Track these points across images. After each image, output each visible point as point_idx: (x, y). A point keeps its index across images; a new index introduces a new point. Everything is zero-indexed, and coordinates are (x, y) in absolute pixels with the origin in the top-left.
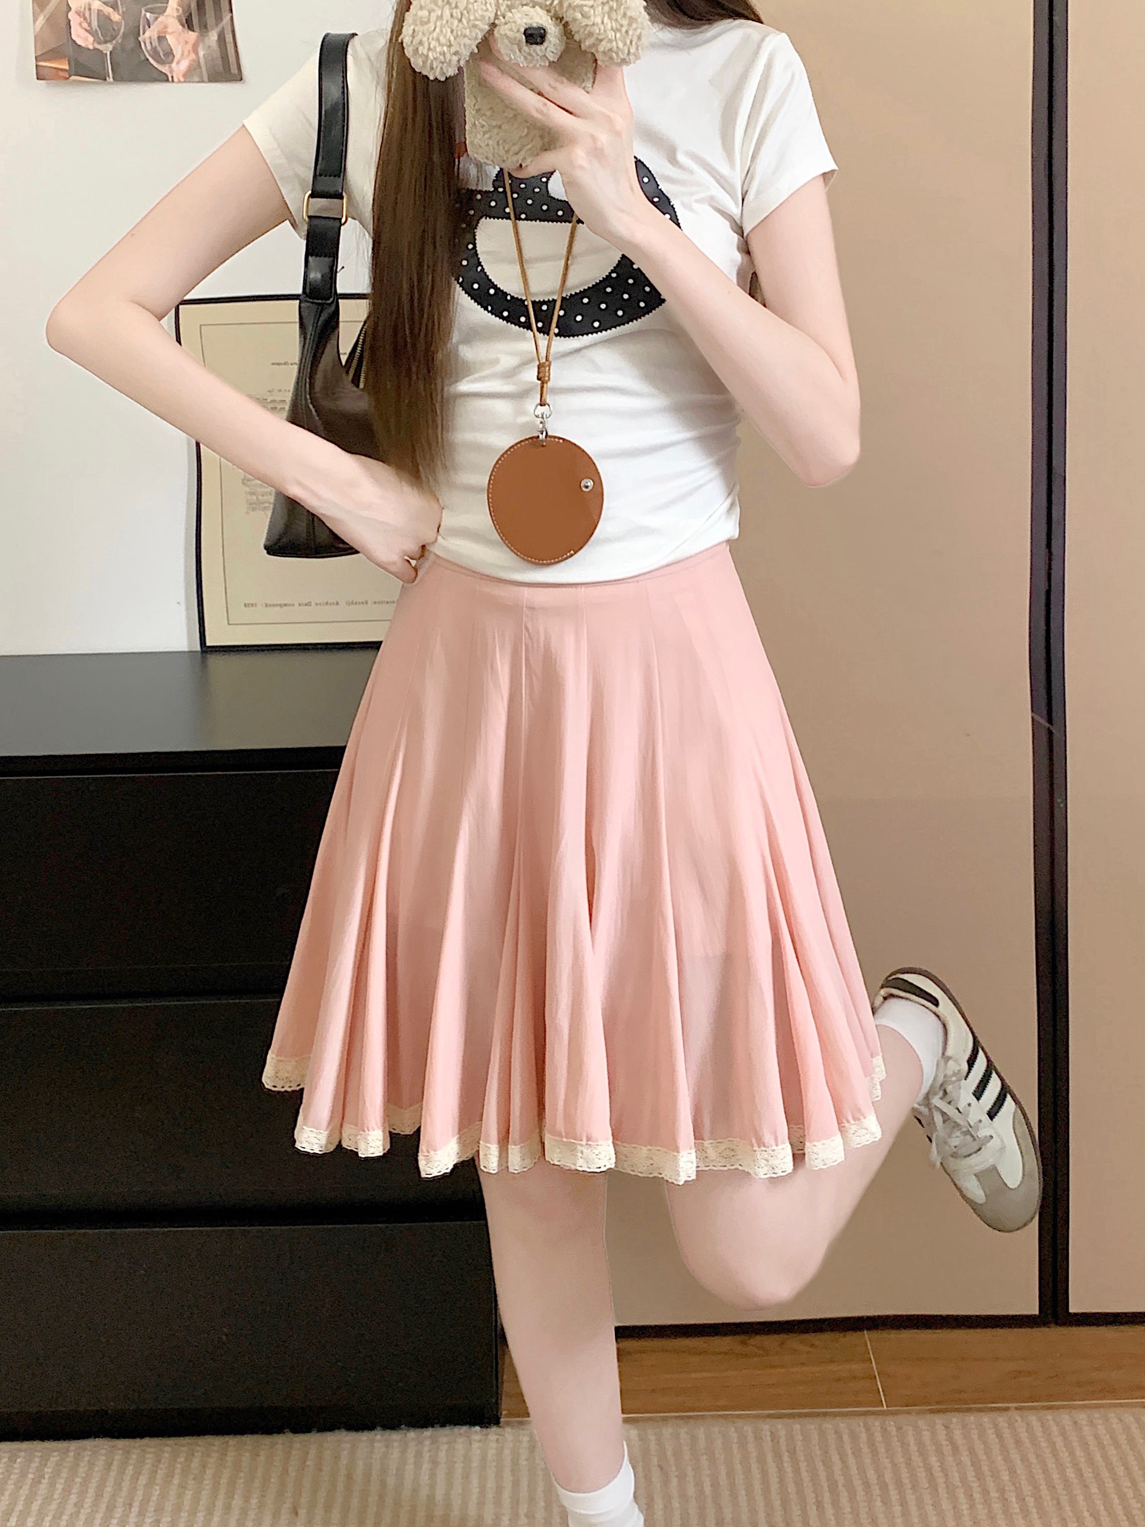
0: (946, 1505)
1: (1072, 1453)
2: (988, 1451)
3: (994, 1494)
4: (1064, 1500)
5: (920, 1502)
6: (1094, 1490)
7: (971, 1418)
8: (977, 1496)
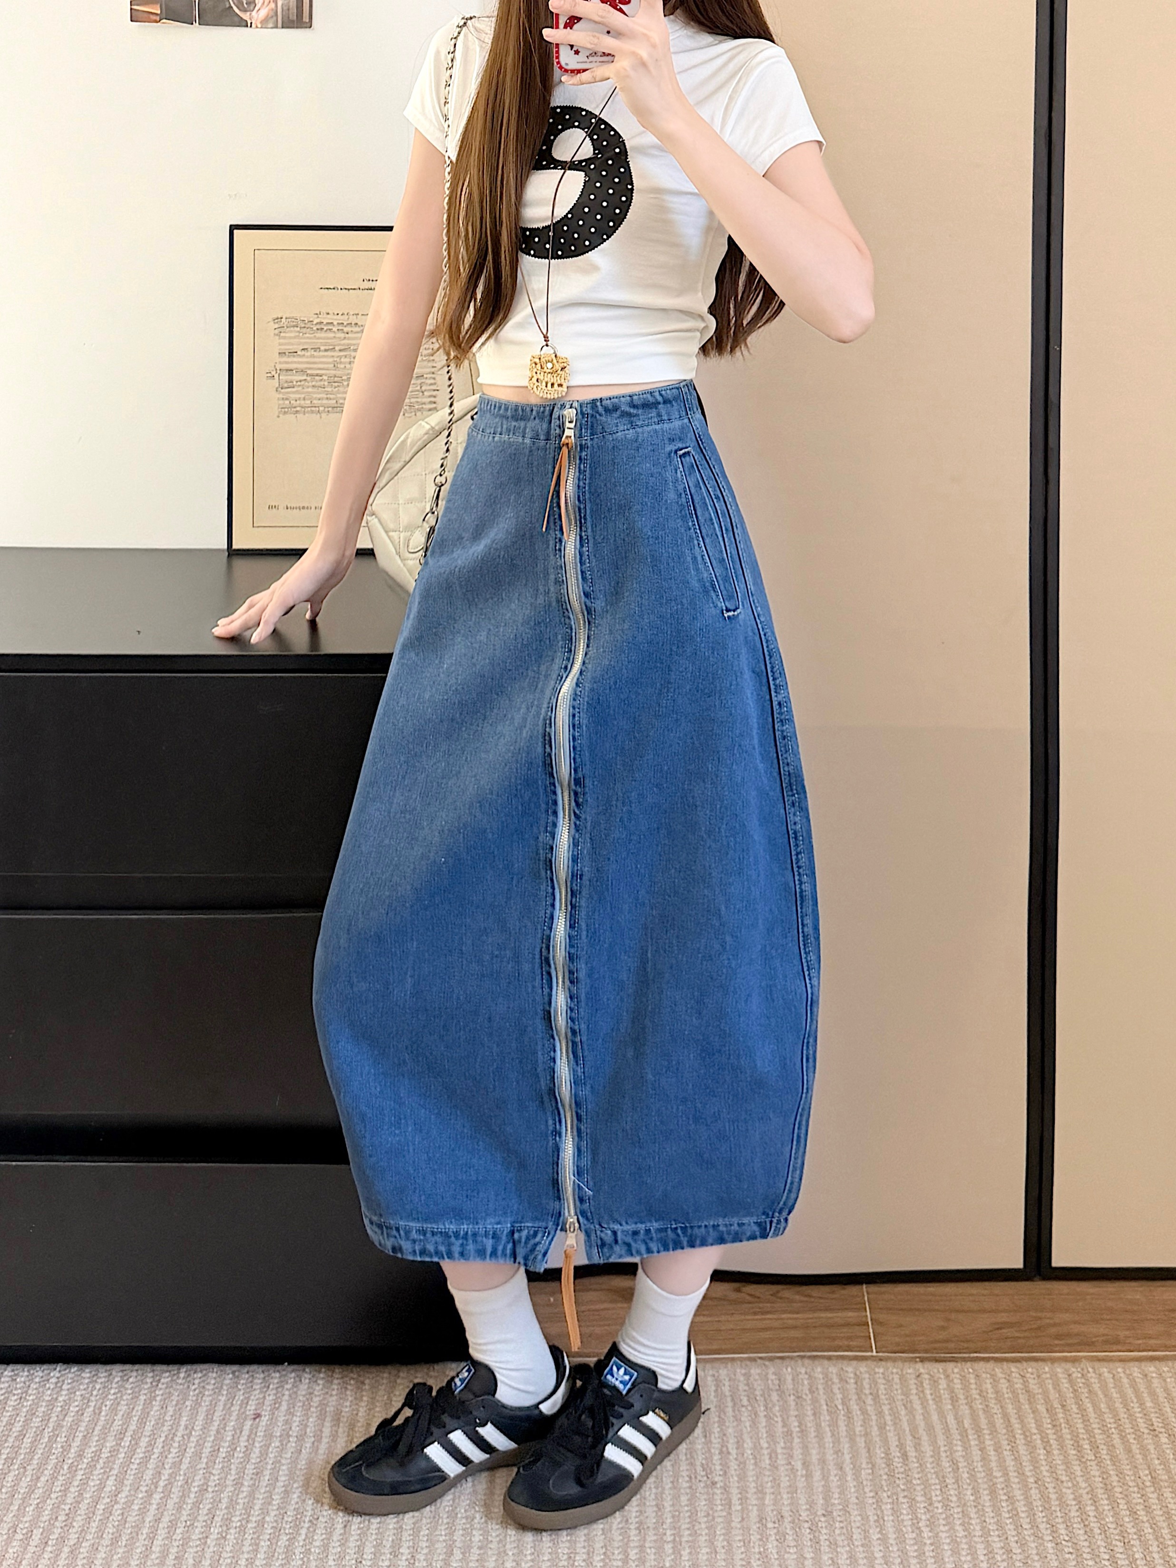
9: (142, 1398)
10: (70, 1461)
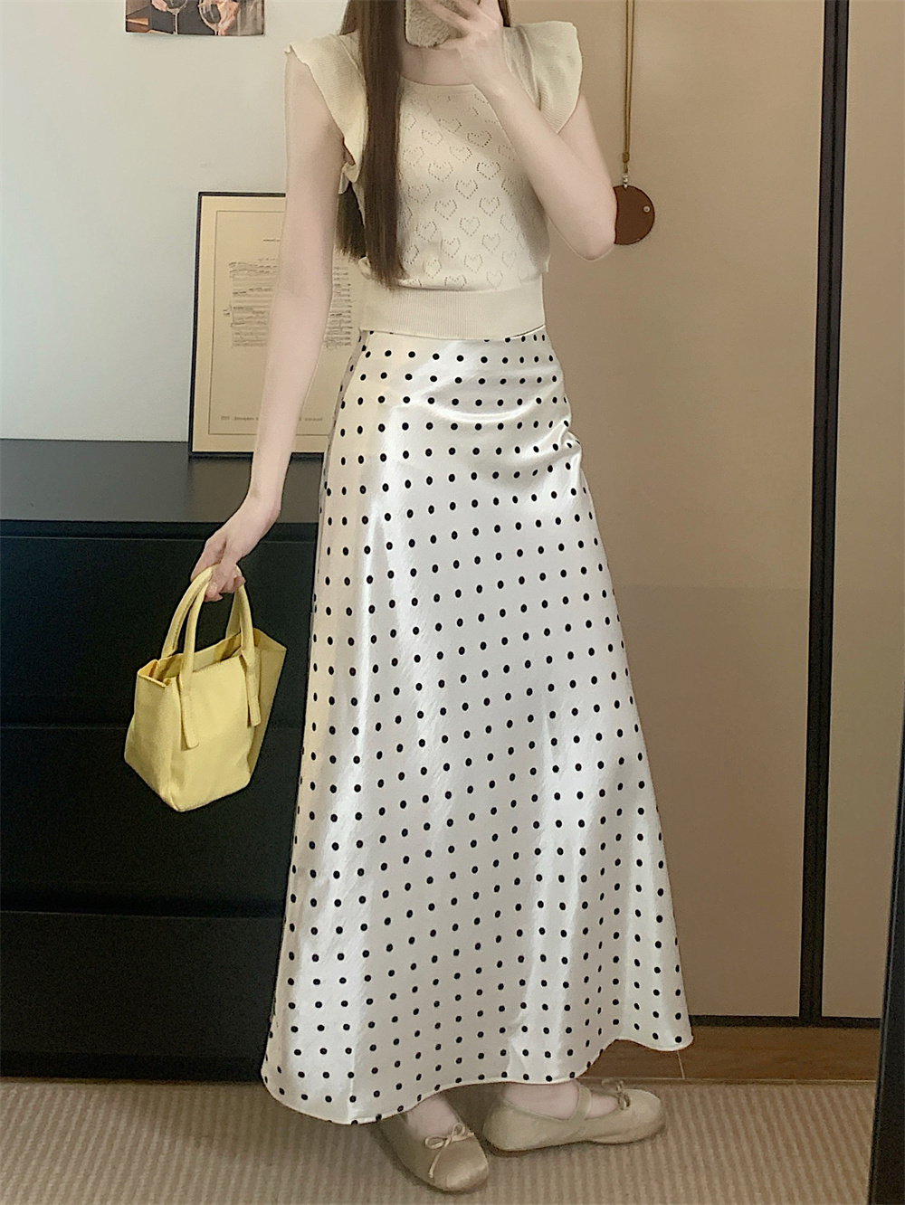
0: (745, 1148)
1: (838, 1117)
2: (777, 1112)
3: (780, 1142)
4: (832, 1148)
5: (727, 1147)
6: (853, 1141)
7: (766, 1088)
8: (769, 1144)
9: (79, 1107)
10: (26, 1153)
